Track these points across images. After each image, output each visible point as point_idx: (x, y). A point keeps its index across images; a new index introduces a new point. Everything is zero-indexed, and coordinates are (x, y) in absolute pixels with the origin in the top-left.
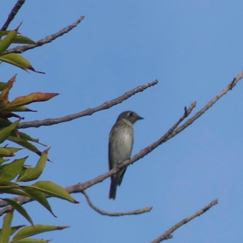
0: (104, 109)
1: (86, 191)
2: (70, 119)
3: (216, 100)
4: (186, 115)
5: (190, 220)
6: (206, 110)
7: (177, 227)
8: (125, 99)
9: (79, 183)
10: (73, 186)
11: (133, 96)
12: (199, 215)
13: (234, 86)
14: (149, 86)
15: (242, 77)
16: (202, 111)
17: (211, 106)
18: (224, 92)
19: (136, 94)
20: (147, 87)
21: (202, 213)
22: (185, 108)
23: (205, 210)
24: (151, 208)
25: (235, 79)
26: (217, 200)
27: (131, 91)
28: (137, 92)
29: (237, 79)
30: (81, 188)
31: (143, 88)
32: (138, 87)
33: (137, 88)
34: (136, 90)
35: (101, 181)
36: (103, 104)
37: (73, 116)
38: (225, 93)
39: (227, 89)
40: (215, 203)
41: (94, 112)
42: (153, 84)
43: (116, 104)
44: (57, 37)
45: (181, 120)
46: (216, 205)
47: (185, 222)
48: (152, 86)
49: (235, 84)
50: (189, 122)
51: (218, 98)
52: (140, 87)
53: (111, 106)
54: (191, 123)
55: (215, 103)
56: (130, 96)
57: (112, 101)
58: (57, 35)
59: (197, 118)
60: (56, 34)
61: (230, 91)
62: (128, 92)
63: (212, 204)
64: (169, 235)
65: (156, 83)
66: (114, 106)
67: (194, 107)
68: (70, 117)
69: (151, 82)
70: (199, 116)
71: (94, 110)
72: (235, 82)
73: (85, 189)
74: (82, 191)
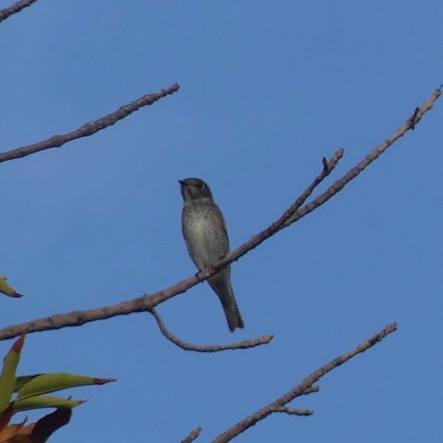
0: (83, 136)
1: (156, 309)
2: (22, 154)
3: (386, 147)
4: (326, 171)
5: (347, 359)
6: (368, 164)
7: (325, 371)
8: (121, 117)
9: (145, 295)
10: (133, 301)
11: (134, 113)
12: (363, 351)
13: (418, 122)
14: (164, 95)
15: (432, 107)
16: (361, 167)
17: (377, 157)
18: (398, 133)
19: (141, 109)
20: (159, 97)
21: (368, 347)
22: (324, 160)
23: (373, 342)
24: (271, 338)
25: (418, 110)
26: (395, 324)
27: (130, 105)
28: (142, 105)
29: (423, 109)
30: (147, 303)
31: (153, 98)
32: (144, 97)
33: (142, 98)
34: (139, 102)
35: (183, 291)
36: (82, 127)
37: (27, 149)
38: (402, 135)
39: (405, 128)
40: (391, 330)
41: (66, 141)
42: (171, 92)
43: (104, 126)
44: (10, 13)
45: (318, 182)
46: (394, 333)
47: (339, 363)
48: (169, 96)
49: (419, 119)
50: (337, 187)
51: (389, 144)
52: (148, 97)
53: (96, 131)
54: (340, 189)
55: (383, 151)
56: (129, 112)
57: (97, 121)
58: (11, 10)
59: (351, 179)
60: (9, 8)
61: (411, 130)
62: (127, 106)
63: (387, 332)
64: (310, 386)
65: (176, 90)
66: (100, 131)
67: (339, 158)
68: (23, 150)
69: (167, 88)
70: (355, 175)
71: (64, 138)
72: (419, 115)
73: (155, 305)
74: (149, 310)
